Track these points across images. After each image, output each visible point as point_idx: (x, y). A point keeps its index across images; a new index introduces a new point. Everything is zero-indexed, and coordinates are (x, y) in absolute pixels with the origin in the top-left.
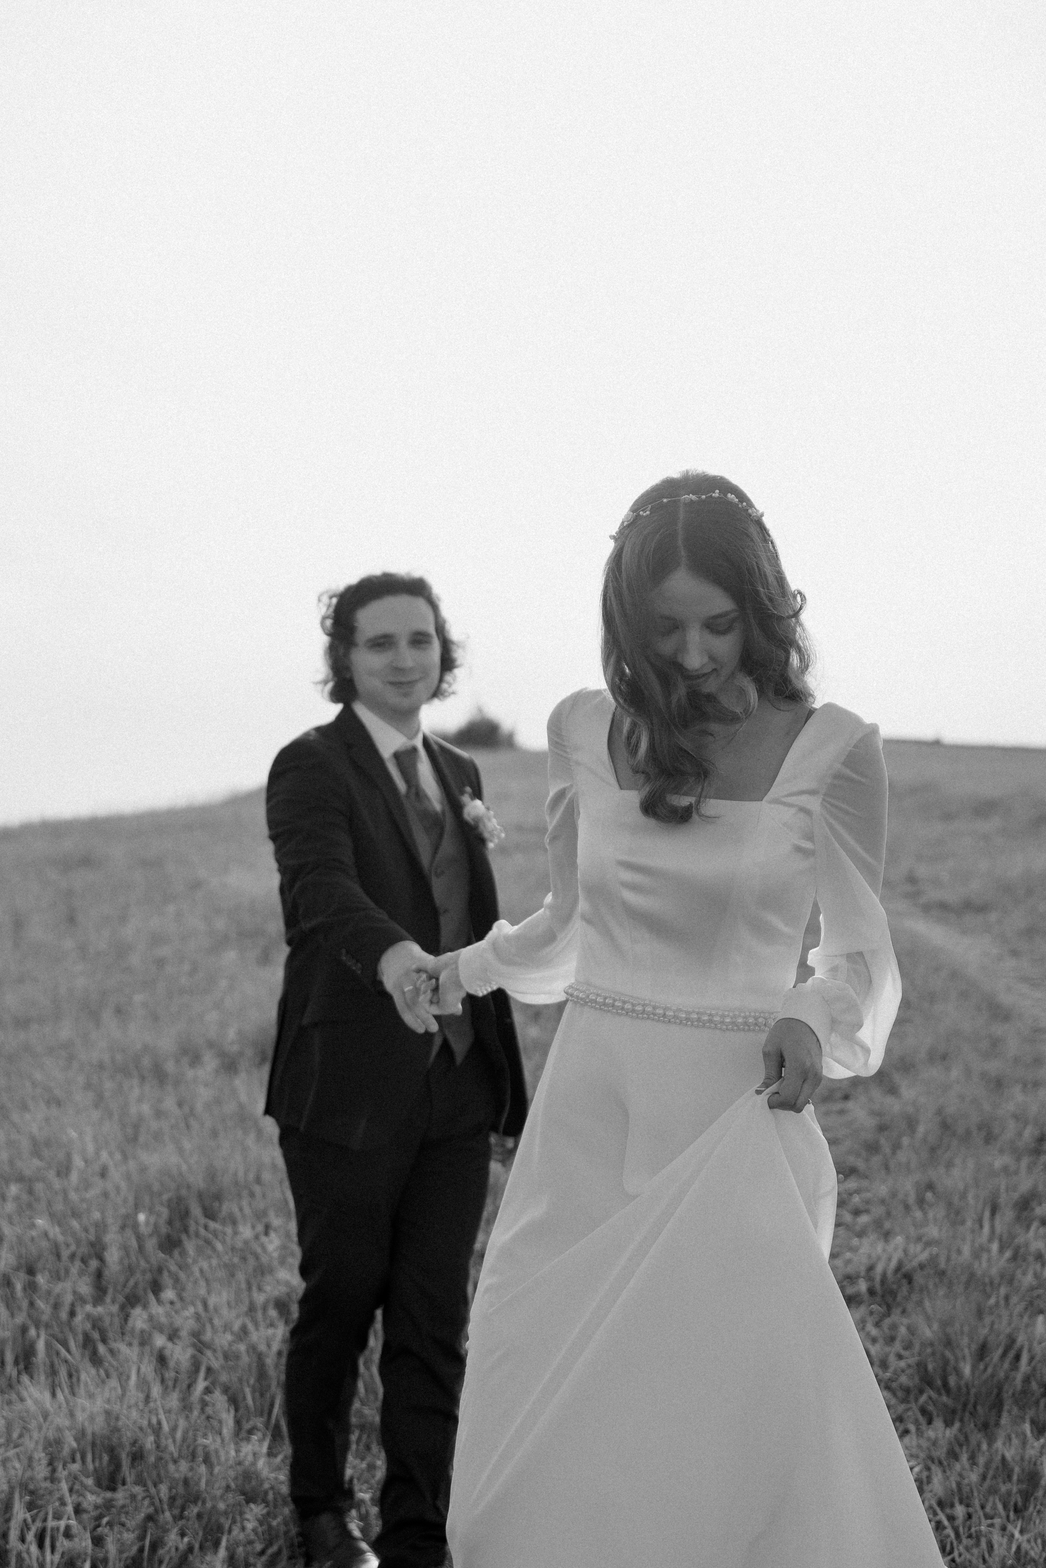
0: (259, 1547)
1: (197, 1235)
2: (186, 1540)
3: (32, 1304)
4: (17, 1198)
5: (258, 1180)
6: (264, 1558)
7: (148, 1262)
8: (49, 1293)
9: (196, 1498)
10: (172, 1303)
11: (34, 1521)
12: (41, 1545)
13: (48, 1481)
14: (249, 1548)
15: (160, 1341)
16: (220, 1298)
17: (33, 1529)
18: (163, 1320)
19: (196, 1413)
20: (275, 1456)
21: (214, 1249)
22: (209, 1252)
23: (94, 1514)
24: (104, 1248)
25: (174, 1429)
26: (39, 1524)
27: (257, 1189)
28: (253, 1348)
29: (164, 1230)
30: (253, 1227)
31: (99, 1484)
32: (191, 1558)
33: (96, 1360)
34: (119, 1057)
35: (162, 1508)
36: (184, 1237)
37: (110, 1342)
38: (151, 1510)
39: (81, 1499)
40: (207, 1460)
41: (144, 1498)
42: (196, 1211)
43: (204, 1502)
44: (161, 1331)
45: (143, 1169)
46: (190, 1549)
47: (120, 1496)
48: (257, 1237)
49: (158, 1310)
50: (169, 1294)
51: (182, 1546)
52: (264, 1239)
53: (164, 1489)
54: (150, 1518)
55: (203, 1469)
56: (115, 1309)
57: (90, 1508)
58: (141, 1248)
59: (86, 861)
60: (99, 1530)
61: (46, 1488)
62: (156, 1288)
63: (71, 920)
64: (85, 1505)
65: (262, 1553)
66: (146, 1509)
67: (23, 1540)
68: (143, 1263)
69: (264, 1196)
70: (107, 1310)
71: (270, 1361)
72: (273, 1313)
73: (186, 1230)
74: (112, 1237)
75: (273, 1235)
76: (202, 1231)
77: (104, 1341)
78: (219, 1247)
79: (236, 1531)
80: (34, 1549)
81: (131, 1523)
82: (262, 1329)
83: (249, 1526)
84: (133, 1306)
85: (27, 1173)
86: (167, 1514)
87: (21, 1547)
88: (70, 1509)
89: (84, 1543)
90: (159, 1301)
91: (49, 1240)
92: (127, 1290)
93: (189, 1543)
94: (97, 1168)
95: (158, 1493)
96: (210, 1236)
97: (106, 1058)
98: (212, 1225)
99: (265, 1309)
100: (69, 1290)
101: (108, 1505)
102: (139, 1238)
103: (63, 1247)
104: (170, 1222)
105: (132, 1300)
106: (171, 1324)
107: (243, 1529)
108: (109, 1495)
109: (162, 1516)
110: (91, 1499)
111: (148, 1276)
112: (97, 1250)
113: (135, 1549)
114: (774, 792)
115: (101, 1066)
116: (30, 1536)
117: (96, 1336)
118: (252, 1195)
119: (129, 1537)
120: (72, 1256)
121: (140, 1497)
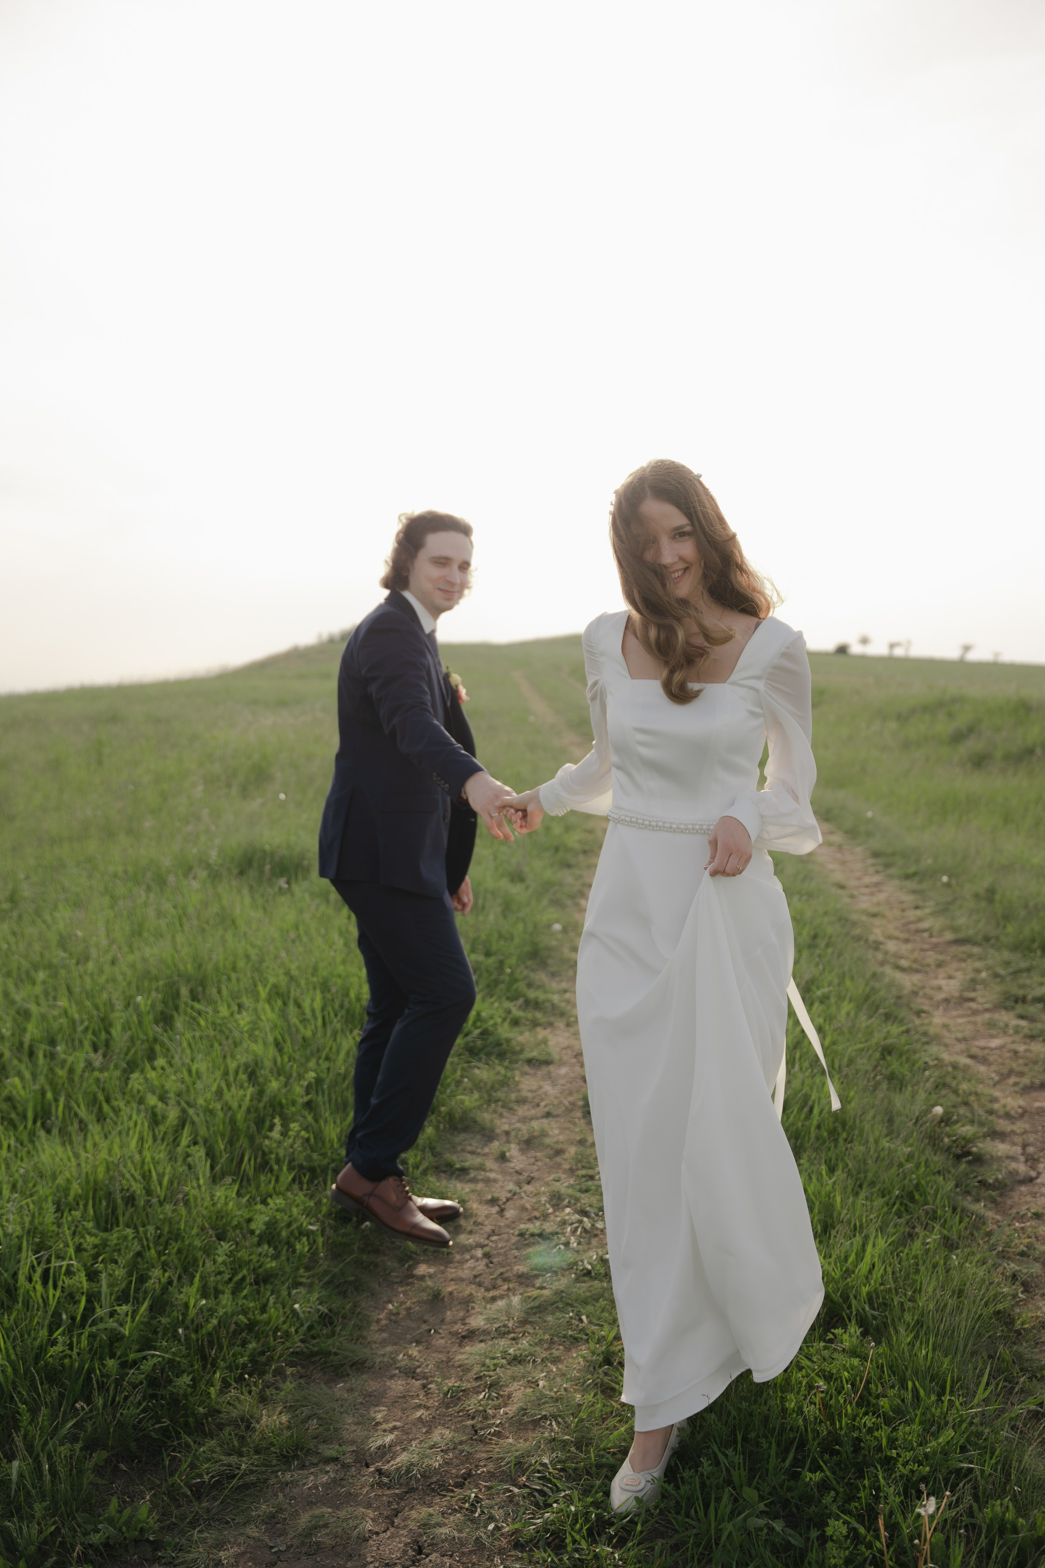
0: (227, 1277)
1: (186, 1013)
2: (167, 1275)
3: (51, 1070)
4: (44, 982)
5: (234, 969)
6: (230, 1285)
7: (146, 1034)
8: (64, 1062)
9: (177, 1236)
10: (163, 1068)
11: (39, 1264)
12: (45, 1283)
13: (55, 1226)
14: (219, 1277)
15: (152, 1100)
16: (201, 1065)
17: (39, 1271)
18: (156, 1083)
19: (179, 1163)
20: (243, 1197)
21: (198, 1024)
22: (195, 1027)
23: (93, 1252)
24: (111, 1025)
25: (161, 1177)
26: (43, 1266)
27: (234, 976)
28: (227, 1108)
29: (160, 1007)
30: (229, 1006)
31: (98, 1226)
32: (171, 1289)
33: (101, 1118)
34: (130, 869)
35: (148, 1245)
36: (175, 1014)
37: (112, 1100)
38: (139, 1248)
39: (82, 1240)
40: (186, 1203)
41: (134, 1238)
42: (184, 991)
43: (183, 1241)
44: (154, 1093)
45: (144, 960)
46: (170, 1283)
47: (113, 1237)
48: (232, 1015)
49: (152, 1075)
50: (160, 1062)
51: (164, 1280)
52: (237, 1017)
53: (151, 1229)
54: (139, 1254)
55: (183, 1211)
56: (118, 1073)
57: (89, 1248)
58: (140, 1023)
59: (114, 719)
60: (96, 1265)
61: (53, 1231)
62: (151, 1056)
63: (100, 763)
64: (85, 1246)
65: (230, 1280)
66: (136, 1247)
67: (30, 1280)
68: (142, 1036)
69: (238, 980)
70: (111, 1076)
71: (240, 1116)
72: (243, 1077)
73: (177, 1009)
74: (118, 1017)
75: (244, 1013)
76: (189, 1010)
77: (108, 1100)
78: (202, 1022)
79: (209, 1264)
80: (39, 1287)
81: (122, 1261)
82: (233, 1089)
83: (220, 1260)
84: (132, 1072)
85: (55, 961)
86: (153, 1251)
87: (28, 1286)
88: (71, 1251)
89: (81, 1280)
90: (154, 1069)
91: (67, 1017)
92: (128, 1058)
93: (169, 1277)
94: (109, 957)
95: (145, 1233)
96: (195, 1014)
97: (120, 869)
98: (197, 1006)
99: (237, 1073)
100: (82, 1060)
101: (105, 1244)
102: (139, 1015)
103: (78, 1024)
104: (164, 1002)
105: (132, 1066)
106: (163, 1086)
107: (215, 1262)
108: (105, 1235)
109: (148, 1254)
110: (90, 1240)
111: (145, 1046)
112: (106, 1024)
113: (124, 1285)
114: (734, 677)
115: (115, 875)
116: (37, 1277)
117: (101, 1097)
118: (229, 979)
119: (120, 1273)
120: (86, 1029)
121: (130, 1238)
